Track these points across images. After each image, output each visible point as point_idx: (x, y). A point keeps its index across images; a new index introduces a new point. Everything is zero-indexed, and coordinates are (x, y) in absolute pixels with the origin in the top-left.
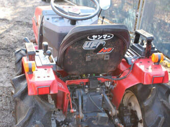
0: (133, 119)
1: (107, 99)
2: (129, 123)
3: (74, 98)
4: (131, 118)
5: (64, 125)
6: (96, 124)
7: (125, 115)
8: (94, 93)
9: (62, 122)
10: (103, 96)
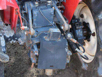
0: (85, 32)
1: (59, 12)
2: (81, 37)
3: (23, 12)
4: (83, 31)
5: (13, 40)
6: (48, 40)
7: (77, 28)
8: (45, 7)
9: (10, 37)
10: (55, 9)
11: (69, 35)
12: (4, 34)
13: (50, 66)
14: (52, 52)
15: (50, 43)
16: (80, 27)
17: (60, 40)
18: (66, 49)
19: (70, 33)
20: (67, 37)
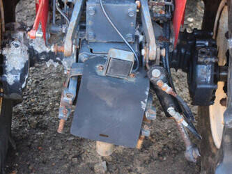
5: (51, 61)
7: (200, 60)
9: (44, 53)
10: (141, 6)
11: (156, 73)
12: (31, 45)
13: (101, 135)
14: (109, 103)
15: (105, 81)
16: (209, 60)
17: (132, 79)
18: (142, 102)
19: (160, 69)
20: (152, 76)
